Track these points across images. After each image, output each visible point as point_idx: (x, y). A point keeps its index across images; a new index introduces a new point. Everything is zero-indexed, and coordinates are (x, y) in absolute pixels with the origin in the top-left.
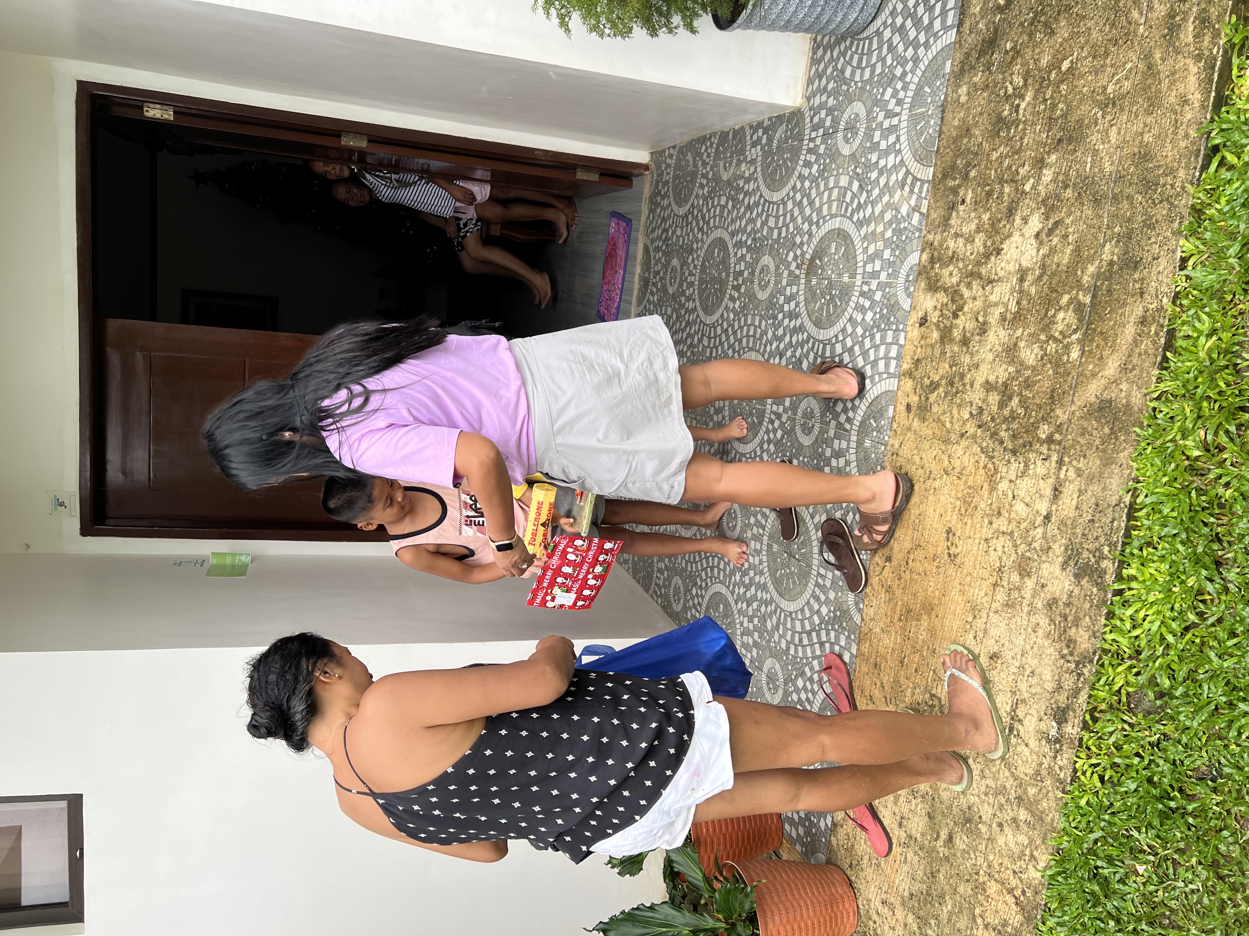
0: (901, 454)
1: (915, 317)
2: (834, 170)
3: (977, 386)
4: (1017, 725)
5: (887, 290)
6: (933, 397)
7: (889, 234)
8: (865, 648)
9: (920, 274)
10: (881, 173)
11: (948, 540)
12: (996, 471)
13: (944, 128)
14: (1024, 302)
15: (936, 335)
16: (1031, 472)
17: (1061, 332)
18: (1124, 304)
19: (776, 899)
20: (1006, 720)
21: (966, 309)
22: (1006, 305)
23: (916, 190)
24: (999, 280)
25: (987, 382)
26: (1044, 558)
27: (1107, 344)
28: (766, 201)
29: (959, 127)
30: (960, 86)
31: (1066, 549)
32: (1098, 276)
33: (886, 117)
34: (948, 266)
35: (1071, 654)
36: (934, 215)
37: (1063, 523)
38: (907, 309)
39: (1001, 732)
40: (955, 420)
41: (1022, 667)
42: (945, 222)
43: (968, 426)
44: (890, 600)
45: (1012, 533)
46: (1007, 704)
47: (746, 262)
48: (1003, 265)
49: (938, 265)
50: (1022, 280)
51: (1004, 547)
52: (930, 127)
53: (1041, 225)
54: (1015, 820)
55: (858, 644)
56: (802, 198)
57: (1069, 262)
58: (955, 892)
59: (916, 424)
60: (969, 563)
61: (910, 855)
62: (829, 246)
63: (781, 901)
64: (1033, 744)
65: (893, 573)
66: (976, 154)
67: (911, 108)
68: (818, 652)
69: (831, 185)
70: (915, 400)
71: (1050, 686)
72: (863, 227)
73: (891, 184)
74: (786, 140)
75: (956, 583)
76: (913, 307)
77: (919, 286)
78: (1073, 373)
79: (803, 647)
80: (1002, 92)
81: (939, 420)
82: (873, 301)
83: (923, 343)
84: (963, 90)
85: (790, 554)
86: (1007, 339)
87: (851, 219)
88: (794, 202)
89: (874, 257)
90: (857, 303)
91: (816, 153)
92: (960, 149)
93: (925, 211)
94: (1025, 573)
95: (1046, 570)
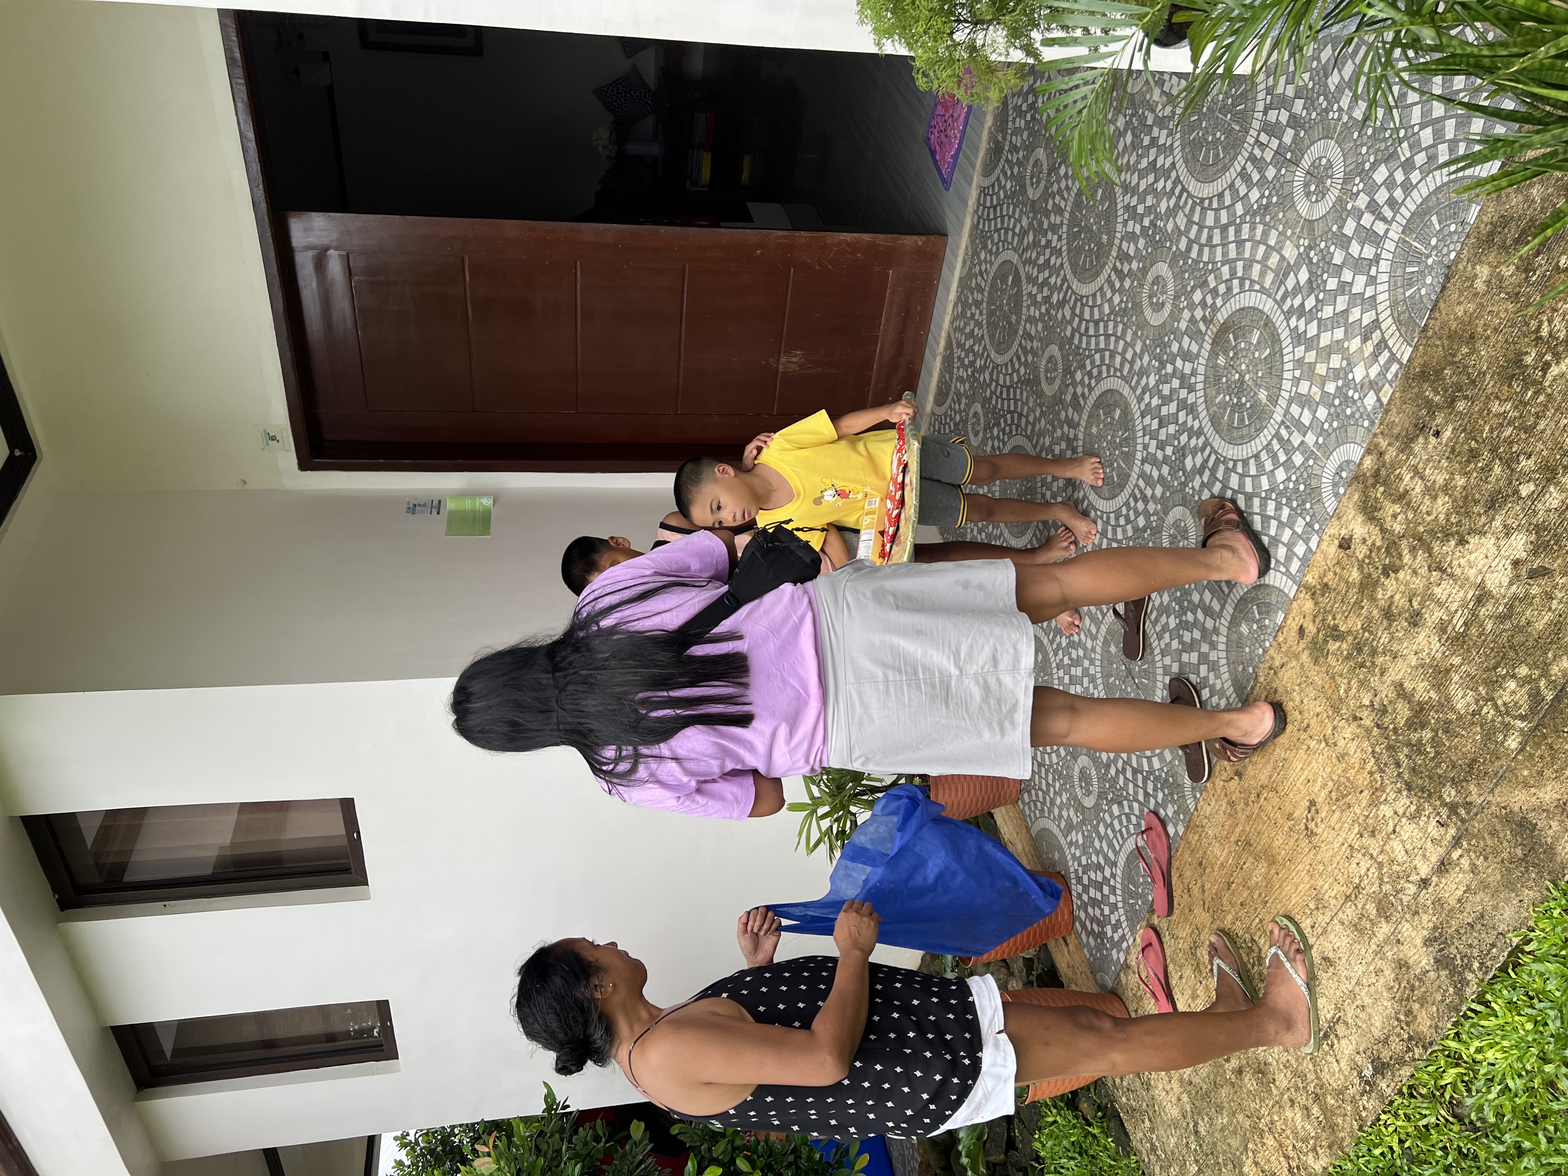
1: (1335, 530)
2: (1280, 221)
3: (1388, 678)
4: (1332, 1036)
5: (1311, 462)
6: (1333, 646)
7: (1331, 388)
8: (1193, 838)
9: (1356, 478)
10: (1341, 289)
11: (1309, 812)
12: (1382, 788)
13: (1441, 305)
14: (1473, 631)
15: (1355, 575)
16: (1421, 823)
21: (1401, 575)
22: (1452, 615)
23: (1381, 360)
24: (1451, 576)
25: (1401, 685)
26: (1407, 916)
28: (1179, 179)
29: (1462, 321)
30: (1481, 262)
31: (1435, 928)
33: (1369, 209)
34: (1393, 502)
35: (1408, 1024)
36: (1395, 418)
37: (1438, 902)
38: (1330, 510)
39: (1315, 1033)
40: (1352, 693)
41: (1353, 995)
42: (1407, 442)
43: (1365, 714)
44: (1230, 815)
46: (1329, 1012)
47: (1137, 248)
49: (1381, 489)
50: (1479, 601)
51: (1368, 870)
52: (1424, 285)
54: (1307, 1108)
55: (1187, 828)
56: (1229, 224)
57: (1542, 632)
58: (1234, 1114)
59: (1305, 657)
62: (1251, 331)
64: (1344, 1065)
65: (1240, 792)
66: (1474, 383)
67: (1407, 229)
68: (1141, 798)
69: (1272, 242)
70: (1311, 629)
71: (1377, 1033)
72: (1299, 344)
73: (1351, 320)
74: (1224, 110)
75: (1307, 860)
76: (1338, 515)
77: (1352, 494)
78: (1503, 762)
79: (1125, 778)
80: (1533, 324)
81: (1333, 678)
82: (1289, 459)
83: (1338, 570)
84: (1483, 271)
85: (1129, 672)
86: (1439, 655)
87: (1288, 320)
88: (1217, 219)
89: (1305, 401)
90: (1269, 443)
91: (1261, 171)
92: (1454, 356)
93: (1385, 401)
94: (1384, 913)
95: (1406, 929)
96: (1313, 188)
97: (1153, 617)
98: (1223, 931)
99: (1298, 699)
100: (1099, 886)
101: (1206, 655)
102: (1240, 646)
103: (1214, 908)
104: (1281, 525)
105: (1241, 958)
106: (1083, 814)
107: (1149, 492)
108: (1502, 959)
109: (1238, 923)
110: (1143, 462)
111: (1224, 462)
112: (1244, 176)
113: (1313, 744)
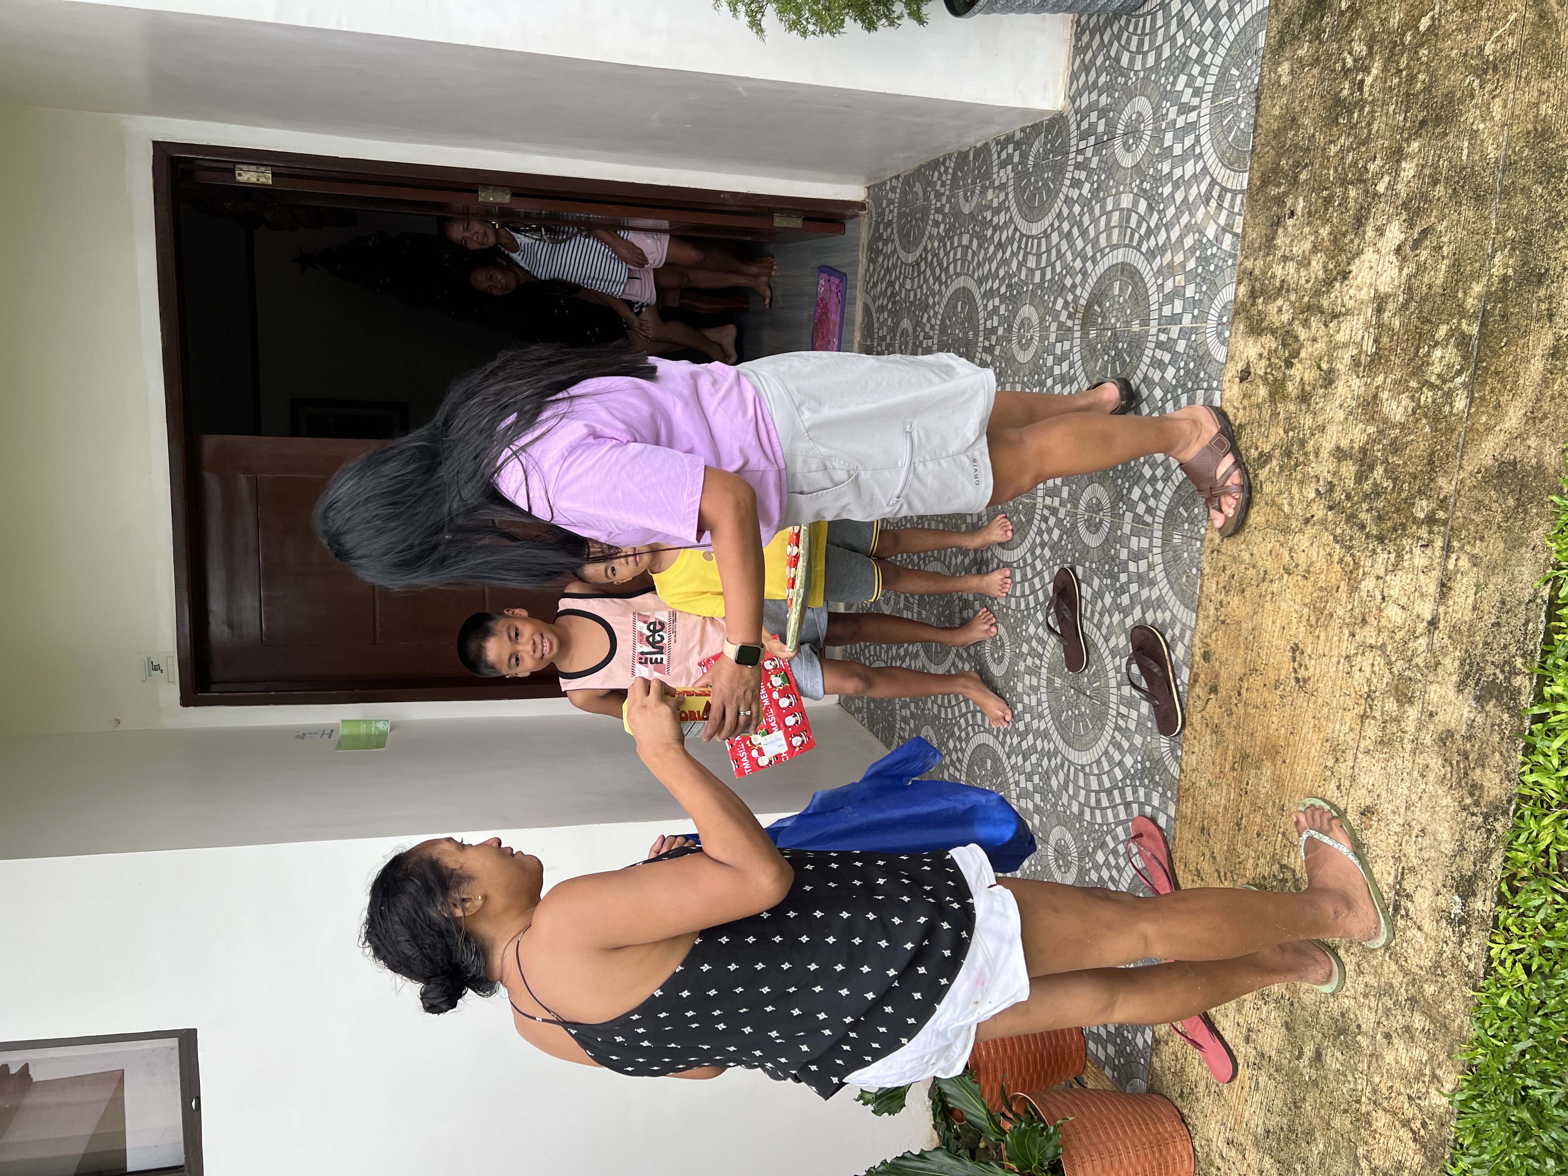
0: (1223, 550)
1: (1233, 370)
2: (1112, 187)
3: (1324, 454)
4: (1404, 902)
5: (1193, 337)
6: (1264, 473)
7: (1191, 265)
8: (1187, 808)
9: (1237, 313)
10: (1176, 186)
11: (1294, 661)
12: (1356, 565)
13: (1260, 121)
14: (1385, 340)
15: (1263, 391)
16: (1406, 564)
17: (1439, 376)
18: (1527, 332)
19: (1086, 1142)
21: (1303, 354)
22: (1360, 345)
23: (1226, 205)
24: (1348, 313)
25: (1338, 448)
27: (1505, 387)
28: (1022, 235)
29: (1281, 117)
30: (1279, 64)
31: (1462, 664)
32: (1487, 296)
33: (1180, 112)
34: (1275, 300)
35: (1477, 804)
36: (1252, 235)
37: (1455, 629)
38: (1222, 359)
39: (1383, 912)
40: (1295, 501)
41: (1407, 824)
42: (1269, 244)
43: (1315, 508)
44: (1218, 743)
45: (1383, 647)
46: (1389, 874)
47: (1000, 316)
48: (1352, 292)
49: (1261, 300)
50: (1379, 310)
51: (1373, 665)
52: (1241, 120)
53: (1403, 236)
54: (1407, 1029)
55: (1177, 803)
56: (1072, 227)
57: (1445, 282)
58: (1328, 1127)
60: (1324, 690)
61: (1263, 1079)
62: (1111, 287)
63: (1093, 1144)
64: (1428, 926)
65: (1220, 707)
66: (1308, 150)
67: (1214, 98)
68: (1122, 816)
69: (1110, 208)
71: (1448, 848)
72: (1155, 258)
73: (1191, 200)
74: (1046, 155)
75: (1309, 716)
76: (1230, 357)
77: (1237, 329)
78: (1459, 429)
79: (1103, 809)
80: (1339, 65)
81: (1273, 503)
82: (1174, 354)
83: (1246, 401)
84: (1284, 68)
85: (1079, 690)
86: (1362, 390)
87: (1140, 250)
88: (1061, 233)
89: (1173, 295)
90: (1153, 358)
91: (1087, 168)
92: (1284, 146)
93: (1240, 230)
94: (1404, 697)
95: (1435, 693)
96: (1131, 141)
97: (1088, 615)
99: (1247, 555)
101: (1149, 598)
102: (1177, 559)
107: (1057, 502)
108: (1541, 627)
112: (1074, 184)
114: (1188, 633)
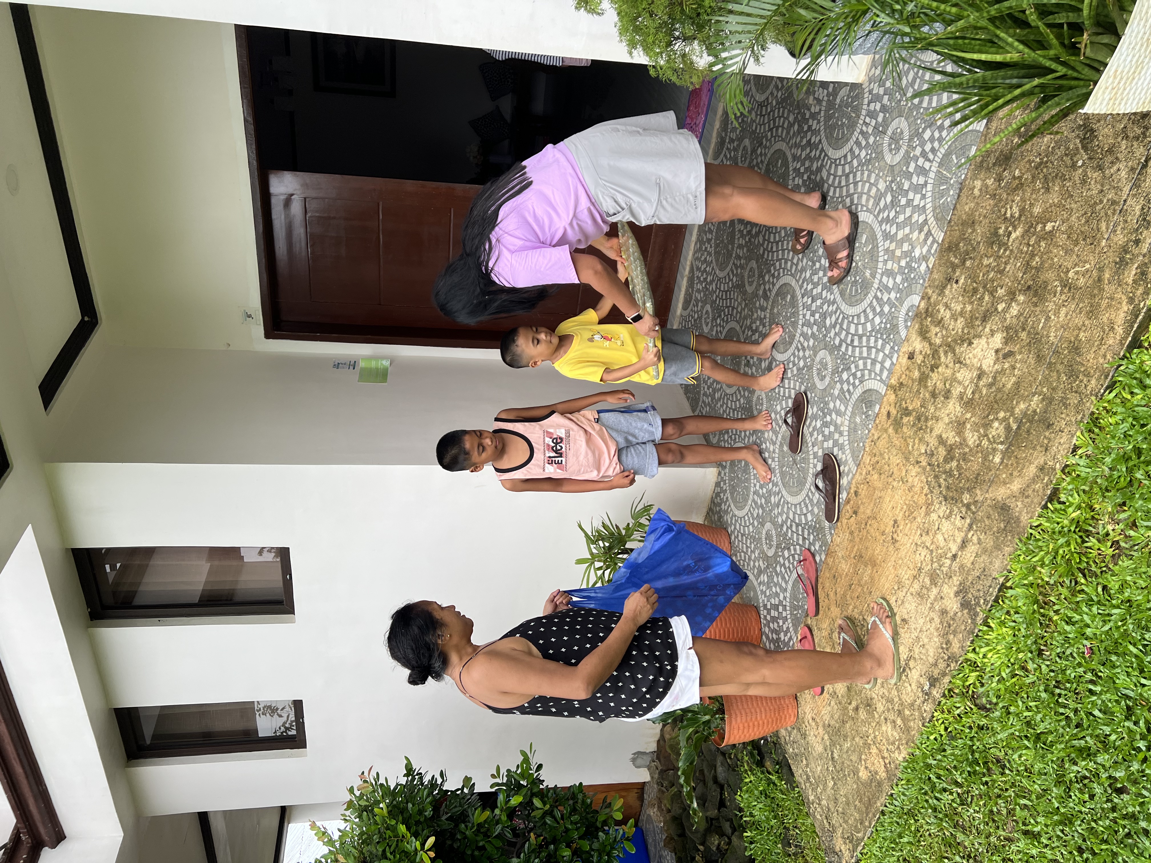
1: (906, 348)
2: (876, 168)
3: (934, 434)
4: (907, 670)
5: (893, 310)
6: (905, 420)
7: (903, 263)
8: (830, 561)
9: (916, 315)
10: (908, 203)
11: (894, 527)
12: (932, 504)
13: (958, 206)
14: (977, 396)
15: (916, 374)
16: (952, 520)
17: (993, 436)
18: (1034, 448)
20: (903, 663)
21: (940, 369)
22: (965, 388)
23: (929, 242)
24: (966, 365)
25: (941, 436)
26: (946, 580)
27: (1017, 467)
29: (968, 214)
30: (977, 179)
31: (961, 584)
32: (1025, 415)
33: (921, 155)
34: (936, 326)
35: (947, 649)
36: (936, 276)
37: (962, 567)
38: (903, 337)
39: (897, 670)
40: (915, 447)
41: (918, 638)
42: (942, 288)
43: (923, 458)
44: (851, 541)
45: (932, 551)
48: (970, 355)
49: (929, 319)
50: (979, 377)
51: (925, 556)
52: (949, 196)
53: (1001, 345)
54: (894, 722)
55: (827, 555)
56: (850, 172)
57: (1011, 389)
58: (853, 739)
59: (891, 430)
60: (902, 552)
61: (833, 703)
64: (914, 686)
65: (856, 524)
66: (974, 249)
67: (941, 165)
68: (801, 542)
69: (872, 181)
70: (894, 412)
71: (931, 660)
72: (887, 240)
73: (913, 221)
74: (847, 106)
75: (893, 559)
76: (907, 339)
77: (914, 325)
78: (993, 472)
79: (792, 531)
80: (1003, 210)
81: (905, 440)
82: (882, 310)
83: (907, 373)
84: (978, 184)
85: (794, 461)
86: (960, 414)
87: (881, 226)
88: (844, 170)
89: (889, 273)
90: (871, 302)
91: (866, 139)
92: (964, 235)
93: (931, 266)
94: (934, 582)
95: (946, 589)
96: (893, 146)
97: (808, 423)
98: (847, 618)
99: (887, 457)
100: (776, 607)
101: (837, 440)
102: (855, 431)
103: (842, 604)
104: (878, 351)
105: (857, 632)
106: (767, 562)
107: (806, 344)
108: (995, 594)
109: (856, 610)
110: (803, 326)
111: (847, 318)
112: (858, 143)
113: (895, 484)
114: (851, 475)
